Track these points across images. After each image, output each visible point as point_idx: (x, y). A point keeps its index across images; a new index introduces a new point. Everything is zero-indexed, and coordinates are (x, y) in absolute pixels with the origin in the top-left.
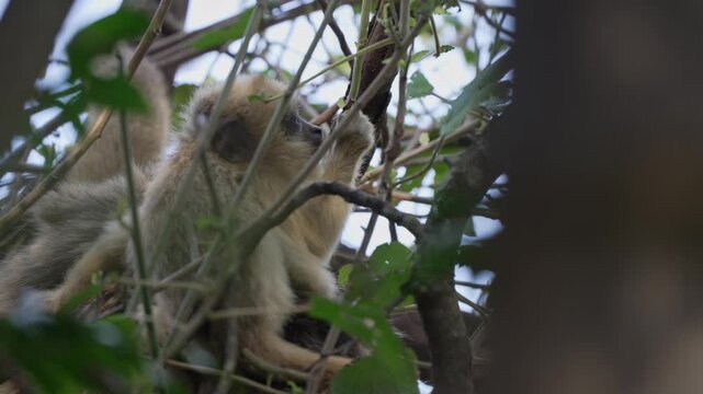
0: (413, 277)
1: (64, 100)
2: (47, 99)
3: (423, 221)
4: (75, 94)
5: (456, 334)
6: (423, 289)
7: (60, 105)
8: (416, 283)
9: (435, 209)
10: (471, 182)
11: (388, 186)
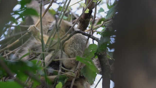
0: (97, 51)
1: (20, 13)
2: (16, 13)
3: (100, 39)
4: (22, 11)
5: (107, 64)
6: (100, 54)
7: (19, 14)
8: (98, 53)
9: (102, 36)
10: (110, 30)
11: (92, 29)
